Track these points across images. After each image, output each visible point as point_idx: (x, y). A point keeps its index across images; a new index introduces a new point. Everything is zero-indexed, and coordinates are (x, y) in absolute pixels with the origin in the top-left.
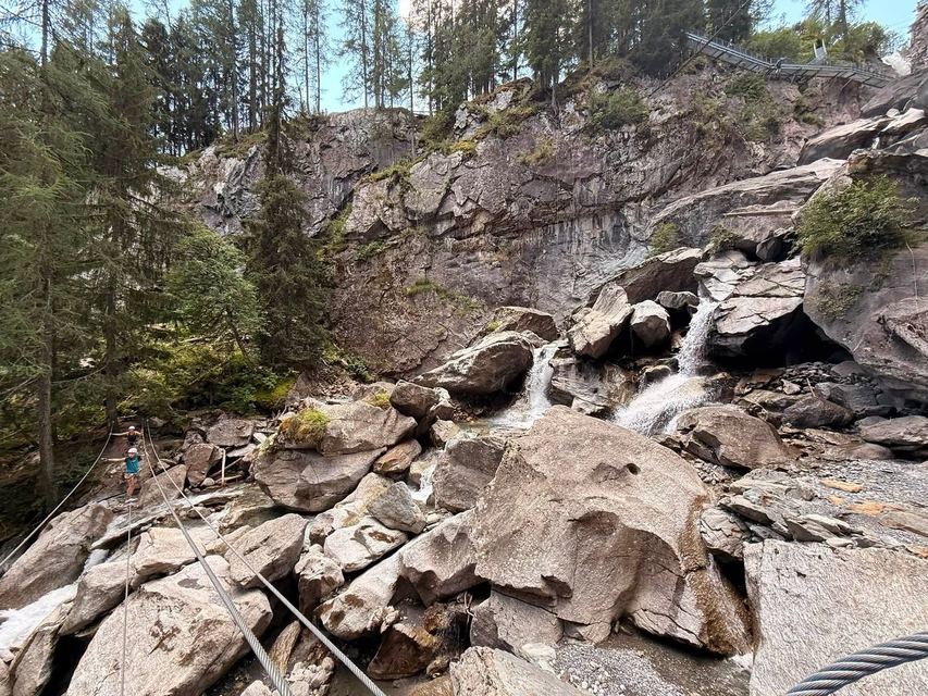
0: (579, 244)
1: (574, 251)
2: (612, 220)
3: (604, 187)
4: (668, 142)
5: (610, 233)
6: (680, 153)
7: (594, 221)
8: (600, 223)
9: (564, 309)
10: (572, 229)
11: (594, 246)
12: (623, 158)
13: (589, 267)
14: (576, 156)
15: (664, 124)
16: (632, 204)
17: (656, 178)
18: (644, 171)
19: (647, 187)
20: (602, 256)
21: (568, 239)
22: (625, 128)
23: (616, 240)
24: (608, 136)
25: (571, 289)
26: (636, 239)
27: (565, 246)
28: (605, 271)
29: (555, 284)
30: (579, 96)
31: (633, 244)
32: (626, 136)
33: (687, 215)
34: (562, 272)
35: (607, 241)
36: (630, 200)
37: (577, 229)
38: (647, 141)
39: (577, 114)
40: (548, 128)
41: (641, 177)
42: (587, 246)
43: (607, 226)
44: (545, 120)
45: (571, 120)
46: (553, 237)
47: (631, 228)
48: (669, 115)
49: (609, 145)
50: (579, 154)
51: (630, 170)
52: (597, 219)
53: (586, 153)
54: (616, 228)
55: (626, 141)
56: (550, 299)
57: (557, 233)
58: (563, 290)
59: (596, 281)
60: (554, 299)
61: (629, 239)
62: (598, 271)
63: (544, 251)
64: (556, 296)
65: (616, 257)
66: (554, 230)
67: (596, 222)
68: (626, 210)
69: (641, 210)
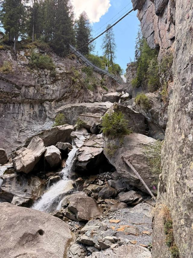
0: (23, 116)
1: (20, 118)
2: (39, 107)
3: (36, 92)
4: (62, 81)
5: (38, 113)
6: (66, 87)
7: (30, 106)
8: (33, 108)
9: (12, 147)
10: (19, 108)
11: (30, 117)
12: (45, 82)
13: (27, 127)
14: (24, 75)
15: (61, 74)
16: (47, 102)
17: (57, 94)
18: (53, 90)
19: (54, 97)
20: (33, 122)
21: (17, 112)
22: (46, 70)
23: (40, 117)
24: (38, 71)
25: (16, 137)
26: (49, 117)
27: (15, 115)
28: (35, 130)
29: (8, 133)
30: (27, 50)
31: (48, 119)
32: (46, 73)
33: (69, 111)
34: (13, 128)
35: (36, 116)
36: (47, 100)
37: (22, 108)
38: (54, 79)
39: (25, 57)
41: (51, 92)
42: (26, 117)
43: (37, 109)
44: (9, 54)
45: (22, 59)
46: (9, 109)
47: (47, 112)
48: (63, 71)
49: (39, 75)
50: (25, 74)
51: (47, 88)
52: (32, 105)
53: (28, 75)
54: (41, 111)
55: (46, 75)
56: (5, 141)
57: (11, 108)
58: (12, 137)
59: (30, 134)
60: (7, 141)
61: (46, 117)
62: (31, 129)
63: (4, 116)
64: (8, 140)
65: (40, 124)
66: (10, 106)
67: (31, 106)
68: (45, 104)
69: (51, 106)
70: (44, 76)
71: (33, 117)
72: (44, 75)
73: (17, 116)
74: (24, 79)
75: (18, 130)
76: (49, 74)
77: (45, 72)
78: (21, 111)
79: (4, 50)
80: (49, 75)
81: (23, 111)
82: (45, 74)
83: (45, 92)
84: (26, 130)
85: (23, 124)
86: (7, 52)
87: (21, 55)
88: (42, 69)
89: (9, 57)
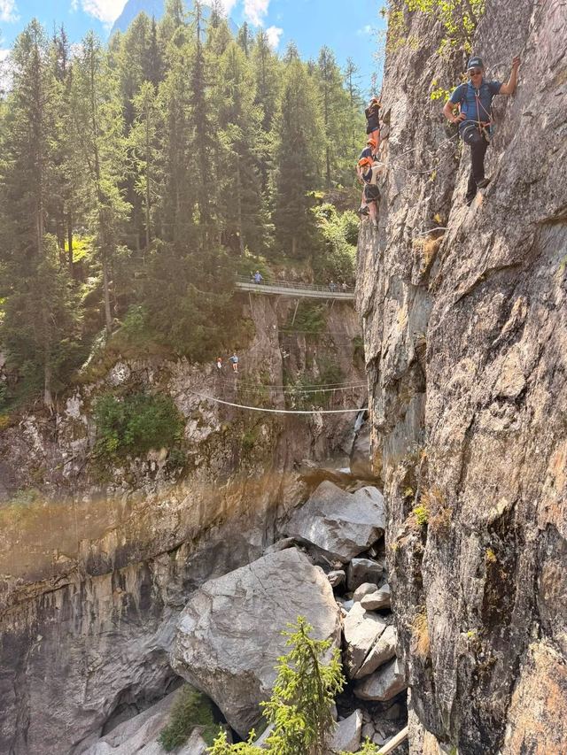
0: (94, 619)
2: (139, 576)
3: (124, 543)
4: (209, 466)
5: (137, 596)
7: (113, 582)
8: (122, 584)
9: (70, 732)
10: (83, 596)
11: (115, 619)
12: (150, 497)
13: (108, 654)
14: (81, 504)
15: (203, 443)
16: (163, 559)
17: (194, 519)
18: (179, 512)
19: (182, 534)
20: (126, 633)
21: (76, 612)
22: (152, 454)
23: (145, 606)
24: (127, 468)
25: (80, 698)
26: (171, 605)
27: (72, 623)
28: (131, 657)
29: (56, 692)
30: (88, 389)
31: (167, 611)
32: (153, 468)
34: (67, 670)
35: (132, 608)
36: (161, 554)
37: (90, 597)
38: (182, 472)
39: (85, 419)
40: (38, 445)
41: (174, 521)
42: (105, 617)
43: (133, 585)
44: (33, 431)
45: (77, 429)
46: (53, 612)
47: (164, 592)
48: (209, 430)
49: (130, 481)
50: (85, 499)
51: (160, 514)
52: (118, 576)
53: (96, 497)
54: (145, 589)
55: (152, 474)
56: (50, 719)
57: (59, 604)
58: (69, 701)
59: (118, 675)
60: (55, 719)
61: (161, 604)
62: (121, 658)
63: (39, 638)
64: (59, 714)
65: (145, 632)
66: (54, 601)
67: (117, 582)
68: (156, 566)
69: (175, 566)
70: (147, 478)
71: (123, 614)
72: (145, 475)
73: (77, 626)
74: (83, 518)
75: (83, 674)
76: (164, 463)
77: (149, 464)
78: (89, 606)
80: (164, 467)
81: (92, 606)
82: (149, 470)
83: (154, 530)
84: (107, 663)
85: (97, 649)
86: (24, 428)
87: (71, 418)
88: (138, 456)
89: (33, 443)
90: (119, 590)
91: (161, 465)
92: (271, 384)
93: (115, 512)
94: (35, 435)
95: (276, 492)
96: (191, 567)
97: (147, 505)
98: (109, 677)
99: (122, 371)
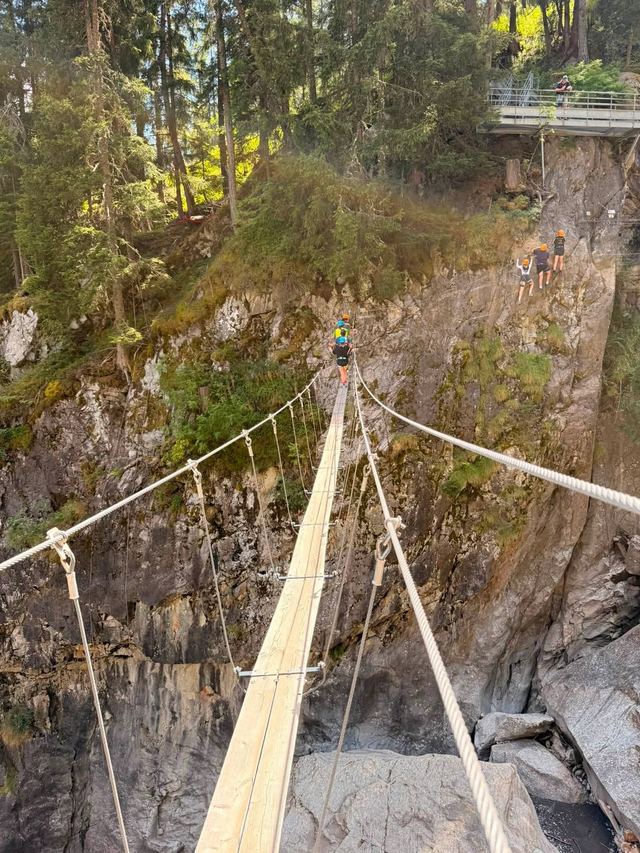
70: (241, 518)
71: (214, 731)
72: (237, 514)
73: (153, 719)
74: (138, 566)
75: (153, 795)
76: (271, 499)
77: (244, 495)
78: (167, 697)
79: (65, 397)
80: (270, 506)
81: (172, 699)
82: (244, 506)
83: (252, 614)
84: (187, 794)
85: (174, 765)
86: (83, 402)
87: (148, 393)
88: (229, 476)
89: (91, 428)
90: (209, 690)
91: (264, 502)
92: (565, 352)
93: (188, 567)
94: (97, 415)
95: (542, 597)
96: (320, 699)
97: (241, 568)
98: (188, 816)
99: (235, 315)
